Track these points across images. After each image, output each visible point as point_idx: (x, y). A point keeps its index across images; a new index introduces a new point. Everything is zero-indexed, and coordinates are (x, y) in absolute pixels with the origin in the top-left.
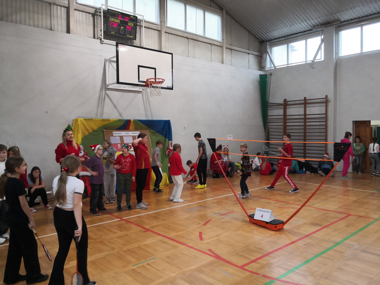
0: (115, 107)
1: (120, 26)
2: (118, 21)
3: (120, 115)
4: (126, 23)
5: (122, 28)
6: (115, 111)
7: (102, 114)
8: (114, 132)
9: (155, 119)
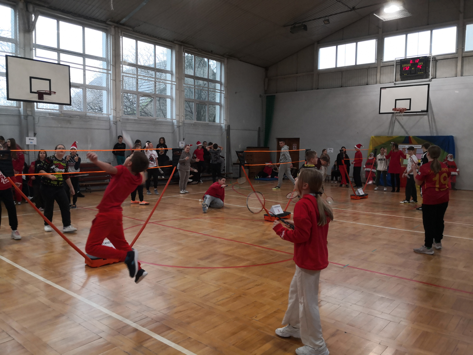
0: (403, 127)
1: (411, 68)
2: (409, 65)
3: (407, 133)
4: (417, 64)
5: (413, 69)
6: (403, 130)
7: (392, 132)
8: (399, 145)
9: (440, 135)
